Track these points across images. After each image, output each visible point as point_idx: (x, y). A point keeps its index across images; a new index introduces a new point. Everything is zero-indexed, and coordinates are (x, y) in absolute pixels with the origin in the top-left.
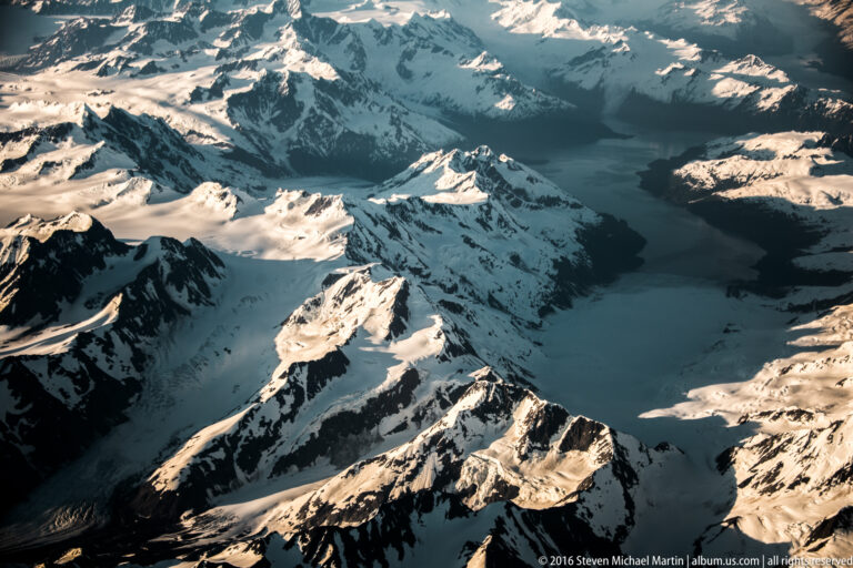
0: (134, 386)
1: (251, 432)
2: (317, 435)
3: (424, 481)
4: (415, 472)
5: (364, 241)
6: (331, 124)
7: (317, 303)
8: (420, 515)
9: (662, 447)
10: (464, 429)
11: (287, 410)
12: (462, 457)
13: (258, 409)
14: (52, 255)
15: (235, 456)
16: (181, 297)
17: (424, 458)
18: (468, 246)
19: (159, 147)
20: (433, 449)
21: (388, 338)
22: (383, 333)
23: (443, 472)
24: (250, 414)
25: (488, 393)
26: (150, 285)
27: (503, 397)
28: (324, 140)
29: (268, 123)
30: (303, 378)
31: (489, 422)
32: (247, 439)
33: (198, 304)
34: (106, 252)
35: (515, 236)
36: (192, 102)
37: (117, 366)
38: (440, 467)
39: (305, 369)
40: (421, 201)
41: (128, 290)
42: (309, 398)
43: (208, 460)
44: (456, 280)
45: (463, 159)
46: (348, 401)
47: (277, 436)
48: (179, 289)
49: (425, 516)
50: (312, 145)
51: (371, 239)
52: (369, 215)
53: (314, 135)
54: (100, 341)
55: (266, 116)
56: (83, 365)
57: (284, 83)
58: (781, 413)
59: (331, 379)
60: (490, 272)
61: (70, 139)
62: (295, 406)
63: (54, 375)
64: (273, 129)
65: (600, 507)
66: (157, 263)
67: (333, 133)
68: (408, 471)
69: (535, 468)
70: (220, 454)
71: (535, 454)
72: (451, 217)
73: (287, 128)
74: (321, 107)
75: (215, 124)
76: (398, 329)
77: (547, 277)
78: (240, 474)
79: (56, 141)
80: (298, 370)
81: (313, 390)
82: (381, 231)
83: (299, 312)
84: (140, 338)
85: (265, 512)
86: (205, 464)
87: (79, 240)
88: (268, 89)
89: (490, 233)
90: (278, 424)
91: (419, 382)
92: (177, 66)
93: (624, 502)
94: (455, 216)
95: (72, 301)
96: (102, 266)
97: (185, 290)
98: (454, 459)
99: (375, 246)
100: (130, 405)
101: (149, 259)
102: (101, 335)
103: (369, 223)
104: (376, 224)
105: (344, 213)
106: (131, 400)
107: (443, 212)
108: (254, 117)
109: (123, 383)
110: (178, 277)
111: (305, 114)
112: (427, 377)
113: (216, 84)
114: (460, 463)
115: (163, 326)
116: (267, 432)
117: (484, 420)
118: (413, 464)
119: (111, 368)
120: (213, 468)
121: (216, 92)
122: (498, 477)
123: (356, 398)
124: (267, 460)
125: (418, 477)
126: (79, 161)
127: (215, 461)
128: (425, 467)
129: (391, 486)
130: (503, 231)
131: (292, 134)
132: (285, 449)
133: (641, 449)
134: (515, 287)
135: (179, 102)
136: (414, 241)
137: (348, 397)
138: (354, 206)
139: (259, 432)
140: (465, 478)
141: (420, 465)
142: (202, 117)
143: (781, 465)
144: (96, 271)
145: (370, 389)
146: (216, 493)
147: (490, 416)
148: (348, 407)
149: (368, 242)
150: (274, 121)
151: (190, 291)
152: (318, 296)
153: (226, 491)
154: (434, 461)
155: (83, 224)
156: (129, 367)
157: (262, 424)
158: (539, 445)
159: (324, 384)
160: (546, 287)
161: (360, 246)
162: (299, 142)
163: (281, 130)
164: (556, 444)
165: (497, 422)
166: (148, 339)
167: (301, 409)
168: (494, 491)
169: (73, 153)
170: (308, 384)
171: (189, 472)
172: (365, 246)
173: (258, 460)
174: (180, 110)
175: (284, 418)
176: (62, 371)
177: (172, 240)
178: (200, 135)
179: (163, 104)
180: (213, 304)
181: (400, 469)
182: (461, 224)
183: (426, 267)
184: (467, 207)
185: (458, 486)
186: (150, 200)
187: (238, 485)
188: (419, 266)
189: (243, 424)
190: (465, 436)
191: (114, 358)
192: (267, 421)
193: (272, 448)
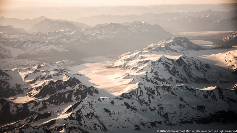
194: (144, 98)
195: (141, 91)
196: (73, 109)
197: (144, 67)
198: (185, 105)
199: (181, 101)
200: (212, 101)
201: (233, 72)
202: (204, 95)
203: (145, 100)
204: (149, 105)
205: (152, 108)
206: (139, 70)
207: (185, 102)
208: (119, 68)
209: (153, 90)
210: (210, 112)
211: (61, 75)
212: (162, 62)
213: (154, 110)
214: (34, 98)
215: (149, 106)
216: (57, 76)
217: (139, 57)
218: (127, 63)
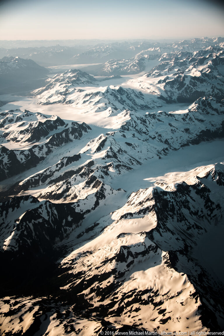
0: (43, 158)
1: (47, 173)
2: (62, 176)
3: (60, 192)
4: (59, 189)
5: (132, 124)
6: (192, 89)
7: (93, 141)
9: (119, 190)
10: (75, 179)
11: (58, 168)
12: (71, 186)
13: (50, 168)
14: (44, 126)
15: (41, 178)
16: (71, 137)
17: (62, 185)
18: (169, 126)
20: (66, 183)
21: (95, 152)
22: (95, 150)
23: (65, 190)
24: (48, 169)
25: (85, 170)
26: (64, 135)
28: (189, 93)
29: (176, 89)
30: (65, 161)
31: (83, 178)
32: (45, 175)
33: (76, 139)
34: (58, 125)
35: (193, 123)
36: (158, 84)
37: (41, 153)
38: (65, 188)
39: (67, 159)
40: (165, 113)
41: (55, 135)
42: (65, 166)
43: (33, 179)
44: (156, 135)
46: (73, 168)
47: (53, 175)
48: (72, 135)
49: (25, 202)
50: (185, 94)
51: (134, 124)
52: (137, 117)
53: (187, 92)
54: (39, 147)
55: (176, 87)
56: (30, 153)
57: (182, 78)
59: (74, 162)
60: (173, 133)
61: (98, 95)
62: (60, 168)
63: (21, 155)
64: (177, 90)
65: (85, 204)
66: (69, 128)
67: (192, 91)
68: (58, 189)
69: (83, 192)
70: (37, 178)
71: (86, 188)
72: (173, 117)
73: (180, 90)
74: (191, 84)
75: (160, 89)
76: (99, 149)
77: (196, 136)
78: (40, 183)
79: (95, 96)
80: (65, 159)
81: (67, 164)
82: (139, 122)
83: (89, 143)
84: (53, 147)
85: (36, 193)
86: (32, 180)
87: (52, 122)
88: (178, 80)
89: (185, 122)
90: (54, 172)
91: (94, 164)
92: (166, 74)
93: (94, 204)
94: (175, 117)
95: (44, 137)
96: (56, 128)
97: (74, 135)
98: (69, 186)
99: (134, 126)
100: (39, 163)
101: (67, 128)
102: (41, 146)
103: (136, 119)
104: (138, 119)
105: (129, 116)
106: (40, 162)
107: (171, 116)
108: (172, 87)
109: (39, 158)
110: (72, 133)
111: (185, 86)
112: (96, 163)
113: (165, 79)
114: (70, 188)
115: (64, 144)
116: (50, 174)
117: (82, 177)
118: (60, 186)
119: (38, 154)
120: (33, 181)
121: (164, 81)
122: (76, 193)
123: (76, 167)
124: (48, 180)
125: (60, 190)
126: (96, 101)
127: (35, 179)
128: (62, 187)
129: (53, 191)
131: (180, 92)
132: (53, 178)
134: (179, 138)
135: (155, 84)
136: (151, 124)
137: (74, 167)
138: (133, 115)
140: (70, 192)
141: (61, 187)
142: (158, 88)
144: (54, 130)
145: (80, 165)
146: (32, 187)
147: (84, 176)
148: (73, 169)
149: (133, 124)
150: (177, 88)
151: (75, 136)
153: (35, 187)
154: (65, 187)
155: (55, 118)
156: (44, 154)
157: (50, 171)
158: (88, 185)
159: (71, 163)
160: (190, 138)
161: (130, 126)
162: (181, 94)
163: (178, 91)
164: (92, 185)
165: (85, 178)
166: (56, 147)
167: (62, 169)
168: (74, 196)
170: (66, 163)
171: (27, 181)
172: (132, 125)
173: (46, 180)
174: (154, 86)
175: (56, 170)
176: (23, 154)
177: (76, 123)
178: (155, 92)
179: (151, 84)
180: (80, 139)
181: (57, 187)
182: (176, 120)
183: (148, 131)
184: (180, 115)
185: (67, 194)
186: (96, 112)
187: (39, 185)
188: (146, 131)
189: (45, 171)
190: (75, 181)
191: (41, 151)
192: (51, 171)
193: (50, 178)
194: (141, 128)
195: (135, 122)
196: (101, 147)
197: (100, 100)
198: (176, 130)
199: (171, 126)
200: (190, 123)
201: (158, 98)
202: (182, 118)
203: (142, 130)
204: (148, 134)
205: (153, 137)
207: (174, 127)
208: (59, 104)
209: (144, 119)
210: (196, 132)
211: (31, 116)
212: (110, 93)
213: (155, 138)
214: (27, 142)
215: (149, 135)
216: (28, 117)
217: (77, 90)
218: (66, 97)
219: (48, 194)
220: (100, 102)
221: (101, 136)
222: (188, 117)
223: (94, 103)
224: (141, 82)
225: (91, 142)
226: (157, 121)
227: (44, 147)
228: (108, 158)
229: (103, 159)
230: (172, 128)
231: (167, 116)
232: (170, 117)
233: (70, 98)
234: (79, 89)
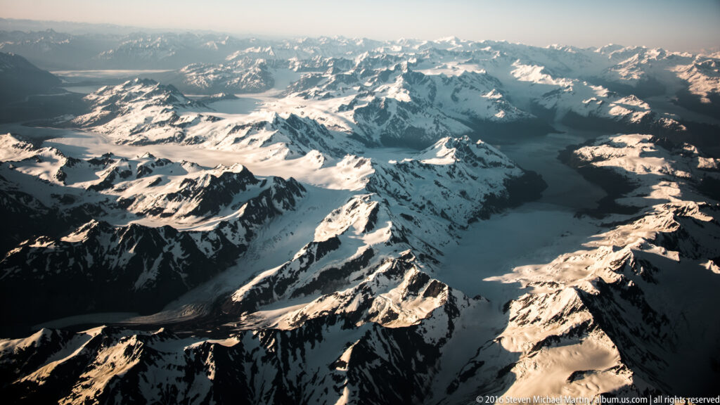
0: (243, 248)
1: (284, 275)
2: (317, 279)
3: (353, 307)
4: (349, 302)
5: (379, 181)
6: (403, 123)
7: (338, 212)
8: (328, 326)
9: (477, 298)
10: (378, 282)
11: (303, 265)
12: (374, 296)
13: (288, 265)
14: (222, 183)
15: (274, 287)
16: (279, 206)
17: (354, 296)
18: (436, 186)
19: (310, 132)
20: (360, 291)
21: (364, 232)
22: (362, 229)
23: (363, 303)
24: (285, 267)
25: (393, 264)
26: (264, 200)
27: (401, 267)
28: (399, 130)
29: (373, 122)
30: (315, 250)
31: (392, 279)
32: (281, 278)
33: (287, 209)
34: (247, 183)
35: (467, 182)
36: (339, 111)
37: (237, 238)
38: (362, 300)
39: (317, 245)
40: (418, 162)
41: (251, 201)
42: (317, 260)
43: (260, 288)
44: (425, 203)
45: (453, 142)
46: (335, 263)
47: (296, 278)
48: (279, 202)
49: (330, 327)
50: (393, 132)
51: (382, 181)
52: (384, 169)
53: (394, 128)
54: (231, 225)
55: (373, 118)
56: (219, 237)
57: (382, 103)
58: (544, 283)
59: (329, 251)
60: (447, 199)
61: (264, 129)
62: (308, 264)
63: (204, 241)
64: (375, 124)
65: (433, 327)
66: (270, 189)
67: (404, 127)
68: (346, 302)
69: (408, 306)
70: (267, 285)
71: (410, 297)
72: (433, 171)
73: (382, 124)
74: (399, 115)
75: (347, 122)
76: (370, 227)
77: (479, 203)
78: (275, 296)
79: (258, 130)
80: (313, 246)
81: (319, 256)
82: (389, 177)
83: (329, 216)
84: (253, 225)
85: (280, 316)
86: (258, 290)
87: (235, 177)
88: (375, 105)
89: (454, 180)
90: (298, 272)
91: (373, 255)
92: (340, 95)
93: (447, 326)
94: (435, 170)
95: (226, 206)
96: (244, 189)
97: (282, 202)
98: (370, 297)
99: (384, 184)
100: (239, 257)
101: (266, 187)
102: (232, 223)
103: (383, 173)
104: (387, 173)
105: (370, 167)
106: (240, 255)
108: (367, 119)
109: (238, 246)
110: (279, 197)
111: (391, 118)
112: (378, 253)
113: (351, 103)
114: (373, 299)
115: (267, 220)
116: (291, 277)
117: (389, 278)
118: (349, 298)
119: (233, 239)
120: (262, 292)
121: (350, 107)
122: (390, 308)
123: (340, 261)
124: (290, 289)
125: (350, 305)
126: (265, 139)
127: (263, 289)
128: (355, 300)
129: (337, 308)
130: (460, 179)
131: (384, 127)
132: (299, 285)
133: (464, 298)
134: (459, 208)
135: (333, 111)
136: (407, 182)
137: (336, 261)
138: (376, 164)
139: (288, 276)
140: (374, 307)
141: (352, 299)
142: (342, 118)
143: (530, 311)
144: (241, 191)
145: (347, 257)
146: (261, 304)
147: (393, 276)
148: (335, 266)
149: (381, 182)
150: (376, 121)
151: (284, 203)
152: (339, 208)
153: (266, 304)
154: (360, 298)
155: (238, 169)
156: (243, 239)
157: (290, 272)
158: (413, 293)
159: (325, 254)
160: (476, 208)
161: (376, 184)
162: (386, 131)
163: (379, 125)
164: (422, 293)
165: (396, 279)
166: (257, 225)
167: (311, 266)
168: (387, 315)
169: (264, 134)
170: (317, 254)
171: (249, 293)
172: (379, 184)
173: (286, 289)
174: (333, 115)
175: (301, 269)
176: (208, 240)
177: (280, 178)
178: (339, 127)
179: (326, 112)
180: (294, 210)
181: (342, 300)
182: (438, 175)
183: (410, 196)
184: (442, 166)
185: (370, 311)
186: (286, 158)
187: (273, 301)
188: (406, 195)
189: (280, 271)
190: (378, 286)
191: (236, 234)
192: (293, 270)
193: (293, 284)
194: (396, 189)
195: (383, 178)
196: (373, 223)
197: (272, 136)
198: (449, 193)
199: (440, 186)
200: (462, 181)
201: (349, 137)
202: (448, 173)
203: (399, 192)
204: (410, 200)
205: (420, 205)
206: (264, 143)
207: (445, 188)
208: (172, 144)
209: (395, 172)
210: (478, 198)
211: (169, 164)
212: (283, 125)
213: (423, 207)
214: (192, 217)
215: (412, 202)
216: (161, 167)
217: (206, 118)
218: (184, 131)
219: (326, 314)
220: (273, 140)
221: (356, 203)
222: (457, 170)
223: (261, 143)
224: (302, 107)
225: (334, 215)
226: (413, 177)
227: (239, 224)
228: (395, 243)
229: (388, 244)
230: (442, 189)
231: (422, 168)
232: (427, 170)
233: (194, 132)
234: (211, 117)
